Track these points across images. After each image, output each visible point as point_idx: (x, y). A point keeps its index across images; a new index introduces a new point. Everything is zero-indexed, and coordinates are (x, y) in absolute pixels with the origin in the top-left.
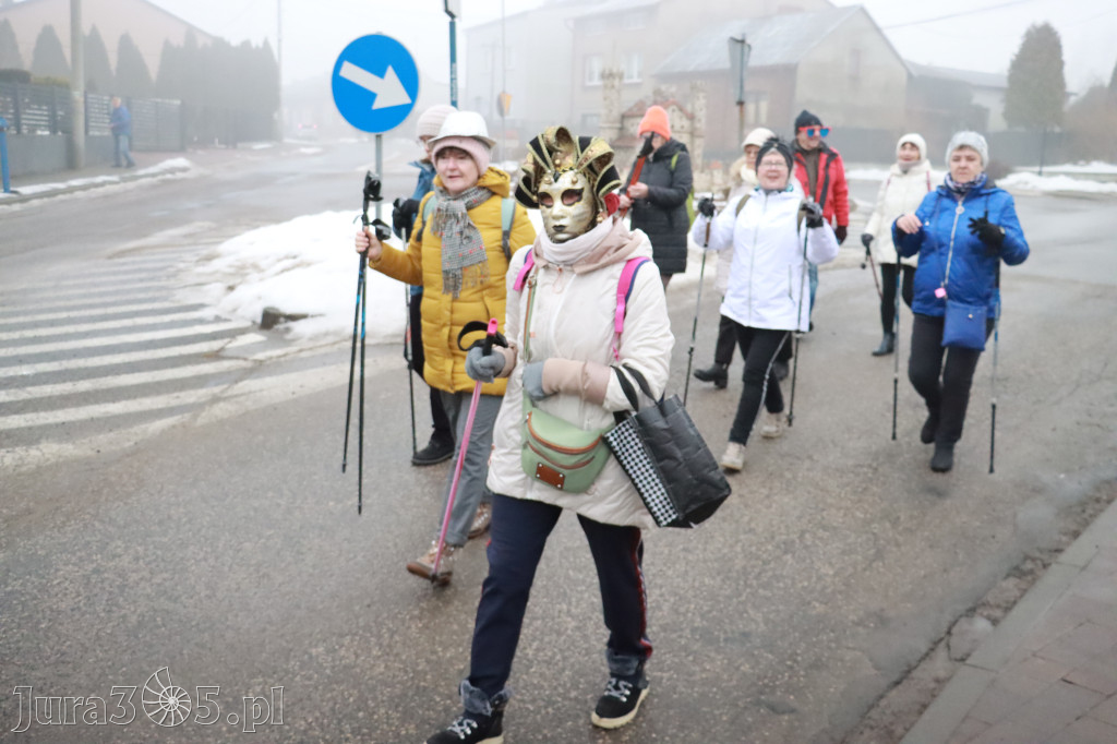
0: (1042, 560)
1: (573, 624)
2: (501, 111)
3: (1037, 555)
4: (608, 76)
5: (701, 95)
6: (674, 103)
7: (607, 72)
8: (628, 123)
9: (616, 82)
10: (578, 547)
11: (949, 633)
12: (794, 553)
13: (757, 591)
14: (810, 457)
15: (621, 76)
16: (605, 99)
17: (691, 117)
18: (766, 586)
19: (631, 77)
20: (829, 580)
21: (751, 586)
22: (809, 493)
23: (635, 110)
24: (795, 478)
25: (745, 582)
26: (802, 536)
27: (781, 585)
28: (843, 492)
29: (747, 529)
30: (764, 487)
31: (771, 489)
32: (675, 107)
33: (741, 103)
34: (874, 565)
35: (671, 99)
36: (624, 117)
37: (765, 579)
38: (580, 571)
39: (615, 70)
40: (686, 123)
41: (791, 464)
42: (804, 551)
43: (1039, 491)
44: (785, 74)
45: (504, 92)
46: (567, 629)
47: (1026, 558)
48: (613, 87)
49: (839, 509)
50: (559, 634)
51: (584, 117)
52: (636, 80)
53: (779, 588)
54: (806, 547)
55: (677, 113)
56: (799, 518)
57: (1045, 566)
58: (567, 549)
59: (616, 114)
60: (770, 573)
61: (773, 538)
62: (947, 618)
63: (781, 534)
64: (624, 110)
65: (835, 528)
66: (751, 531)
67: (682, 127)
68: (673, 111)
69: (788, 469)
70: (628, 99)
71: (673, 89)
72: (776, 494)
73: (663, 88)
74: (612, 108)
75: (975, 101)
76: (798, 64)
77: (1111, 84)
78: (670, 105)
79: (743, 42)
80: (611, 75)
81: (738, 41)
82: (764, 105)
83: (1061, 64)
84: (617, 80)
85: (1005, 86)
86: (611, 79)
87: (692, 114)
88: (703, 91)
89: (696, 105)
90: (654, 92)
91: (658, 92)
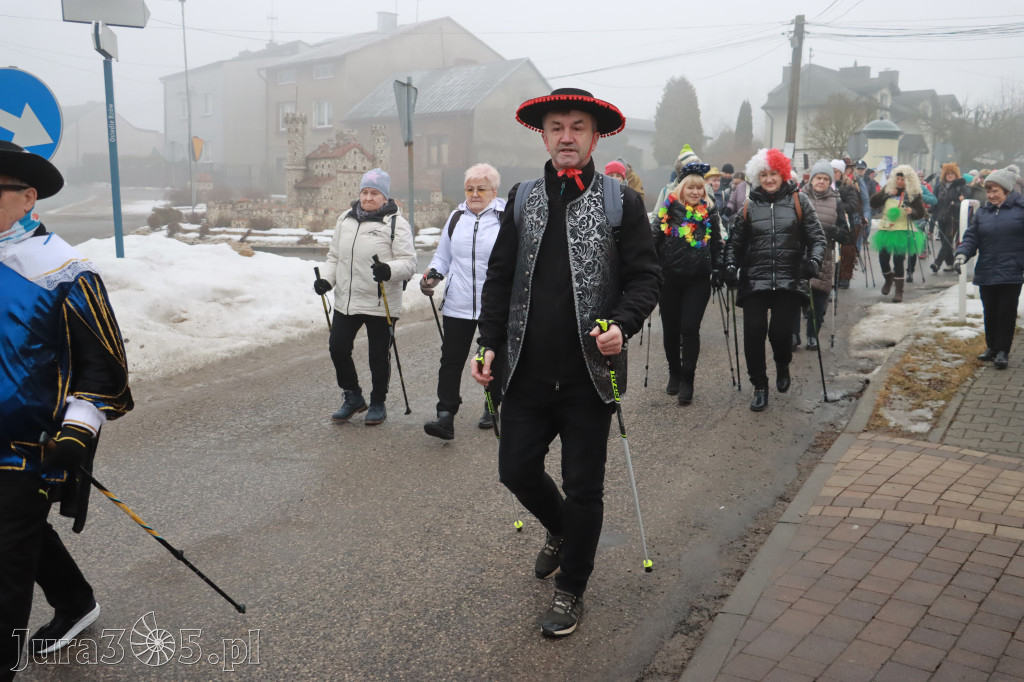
0: (708, 610)
2: (193, 155)
3: (703, 604)
4: (291, 120)
5: (381, 138)
6: (356, 146)
7: (290, 116)
8: (313, 165)
9: (300, 127)
15: (304, 121)
16: (289, 143)
17: (373, 159)
19: (321, 123)
22: (468, 549)
23: (319, 152)
24: (453, 534)
26: (458, 607)
29: (398, 602)
30: (420, 548)
31: (427, 549)
32: (357, 150)
33: (409, 144)
35: (354, 143)
36: (308, 159)
39: (299, 116)
41: (451, 517)
43: (700, 526)
44: (463, 119)
45: (193, 137)
47: (693, 608)
48: (297, 131)
49: (499, 568)
51: (279, 161)
52: (325, 126)
54: (462, 620)
55: (359, 155)
57: (712, 618)
59: (300, 157)
61: (427, 611)
63: (436, 605)
64: (308, 153)
66: (404, 604)
68: (355, 153)
69: (446, 525)
70: (312, 144)
71: (355, 133)
72: (432, 556)
73: (345, 131)
74: (296, 151)
75: (630, 143)
76: (473, 110)
77: (737, 130)
78: (351, 148)
79: (409, 85)
80: (294, 119)
81: (403, 84)
82: (445, 148)
83: (697, 112)
84: (301, 124)
85: (654, 130)
86: (294, 123)
87: (373, 156)
88: (383, 134)
89: (377, 148)
90: (337, 136)
91: (340, 136)
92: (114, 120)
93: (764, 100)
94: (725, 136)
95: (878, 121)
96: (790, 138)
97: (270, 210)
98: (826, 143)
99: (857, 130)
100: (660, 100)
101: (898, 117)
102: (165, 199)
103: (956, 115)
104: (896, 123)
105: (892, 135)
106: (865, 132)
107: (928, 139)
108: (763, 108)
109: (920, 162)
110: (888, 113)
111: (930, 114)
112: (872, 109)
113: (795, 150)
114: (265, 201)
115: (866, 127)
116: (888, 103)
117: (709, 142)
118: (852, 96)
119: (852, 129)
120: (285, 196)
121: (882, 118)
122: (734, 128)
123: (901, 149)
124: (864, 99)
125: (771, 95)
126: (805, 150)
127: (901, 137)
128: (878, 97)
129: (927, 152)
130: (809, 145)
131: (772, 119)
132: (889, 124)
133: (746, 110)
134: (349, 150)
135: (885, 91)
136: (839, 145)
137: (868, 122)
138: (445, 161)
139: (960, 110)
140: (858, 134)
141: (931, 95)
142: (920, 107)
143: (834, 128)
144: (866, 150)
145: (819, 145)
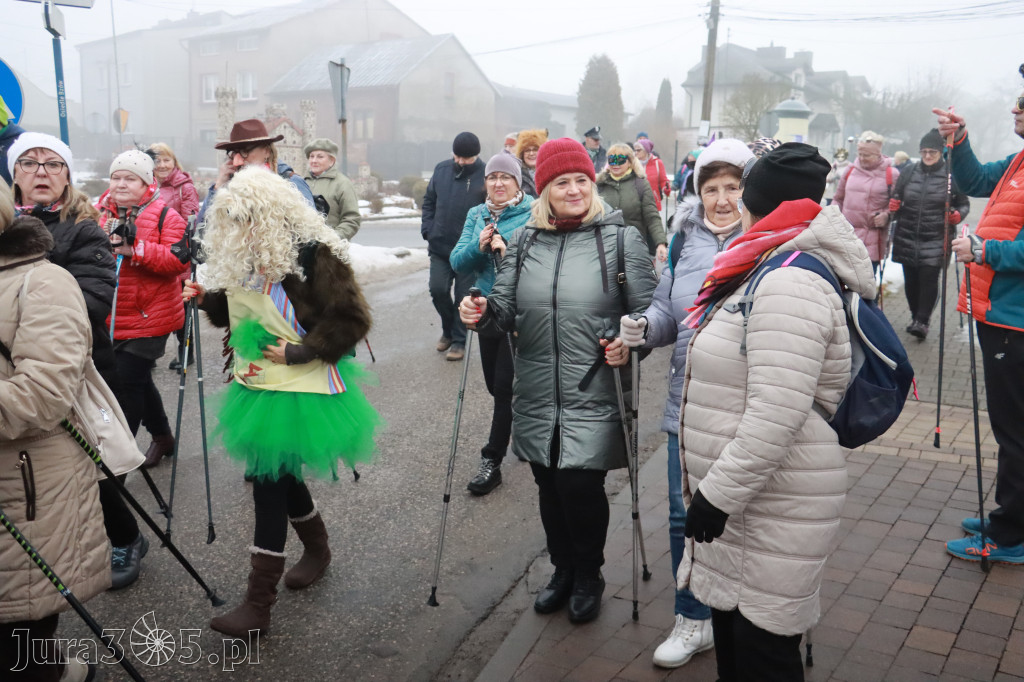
1: (194, 602)
2: (119, 127)
4: (222, 94)
5: (310, 113)
6: (285, 120)
7: (221, 91)
9: (230, 101)
10: (197, 533)
11: (527, 571)
12: (395, 519)
13: (363, 555)
14: (409, 434)
15: (234, 95)
16: (220, 116)
17: (302, 133)
18: (372, 549)
19: (246, 96)
20: (426, 538)
21: (358, 551)
25: (353, 548)
27: (385, 547)
28: (439, 462)
32: (287, 125)
33: (343, 121)
34: (465, 521)
35: (283, 117)
37: (370, 543)
38: (200, 554)
39: (228, 89)
40: (298, 139)
42: (405, 516)
44: (388, 94)
45: (119, 109)
46: (188, 608)
48: (227, 105)
50: (181, 613)
51: (203, 133)
52: (251, 98)
53: (384, 550)
55: (289, 130)
56: (400, 488)
58: (188, 535)
60: (374, 538)
62: (526, 559)
65: (431, 494)
67: (294, 142)
68: (285, 127)
71: (282, 108)
73: (275, 106)
74: (227, 125)
75: (553, 119)
76: (399, 85)
77: (658, 107)
78: (282, 122)
79: (342, 66)
80: (225, 94)
81: (337, 65)
82: (371, 122)
83: (618, 90)
84: (231, 99)
85: (576, 105)
86: (225, 98)
87: (303, 130)
88: (312, 109)
89: (306, 122)
90: (267, 111)
91: (270, 110)
92: (64, 96)
93: (684, 78)
94: (646, 112)
95: (790, 101)
96: (706, 116)
97: (202, 183)
98: (742, 121)
99: (771, 109)
100: (583, 77)
101: (812, 96)
102: (89, 170)
103: (865, 95)
104: (808, 104)
105: (802, 115)
106: (776, 112)
107: (840, 119)
108: (684, 85)
109: (833, 142)
110: (802, 93)
111: (841, 95)
112: (785, 88)
113: (710, 128)
114: (196, 174)
115: (779, 107)
116: (802, 83)
117: (630, 118)
118: (766, 75)
119: (765, 108)
120: (215, 170)
121: (793, 99)
122: (654, 104)
123: (812, 127)
124: (778, 78)
125: (691, 73)
126: (719, 127)
127: (811, 118)
128: (793, 77)
129: (838, 131)
130: (725, 123)
131: (691, 96)
132: (800, 102)
133: (666, 88)
134: (279, 124)
135: (800, 71)
136: (754, 123)
137: (781, 101)
138: (371, 135)
139: (869, 91)
140: (769, 113)
141: (843, 76)
142: (833, 87)
143: (749, 106)
144: (777, 129)
145: (735, 123)
